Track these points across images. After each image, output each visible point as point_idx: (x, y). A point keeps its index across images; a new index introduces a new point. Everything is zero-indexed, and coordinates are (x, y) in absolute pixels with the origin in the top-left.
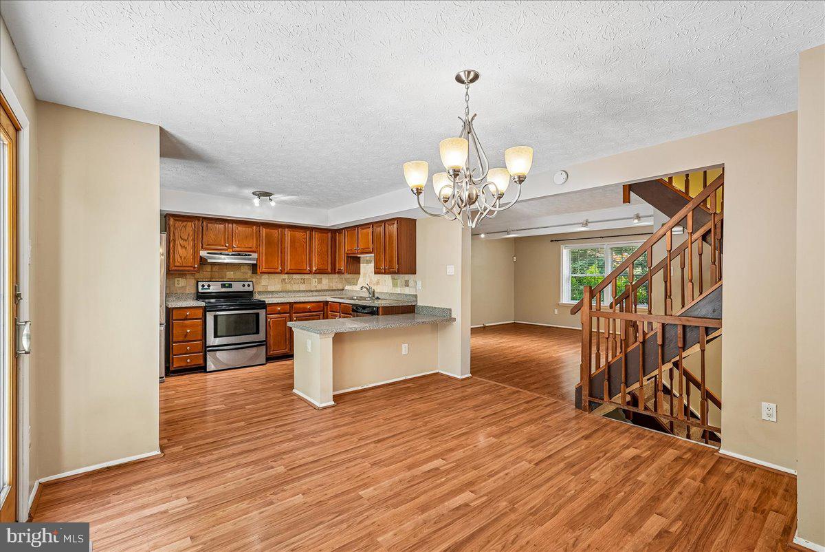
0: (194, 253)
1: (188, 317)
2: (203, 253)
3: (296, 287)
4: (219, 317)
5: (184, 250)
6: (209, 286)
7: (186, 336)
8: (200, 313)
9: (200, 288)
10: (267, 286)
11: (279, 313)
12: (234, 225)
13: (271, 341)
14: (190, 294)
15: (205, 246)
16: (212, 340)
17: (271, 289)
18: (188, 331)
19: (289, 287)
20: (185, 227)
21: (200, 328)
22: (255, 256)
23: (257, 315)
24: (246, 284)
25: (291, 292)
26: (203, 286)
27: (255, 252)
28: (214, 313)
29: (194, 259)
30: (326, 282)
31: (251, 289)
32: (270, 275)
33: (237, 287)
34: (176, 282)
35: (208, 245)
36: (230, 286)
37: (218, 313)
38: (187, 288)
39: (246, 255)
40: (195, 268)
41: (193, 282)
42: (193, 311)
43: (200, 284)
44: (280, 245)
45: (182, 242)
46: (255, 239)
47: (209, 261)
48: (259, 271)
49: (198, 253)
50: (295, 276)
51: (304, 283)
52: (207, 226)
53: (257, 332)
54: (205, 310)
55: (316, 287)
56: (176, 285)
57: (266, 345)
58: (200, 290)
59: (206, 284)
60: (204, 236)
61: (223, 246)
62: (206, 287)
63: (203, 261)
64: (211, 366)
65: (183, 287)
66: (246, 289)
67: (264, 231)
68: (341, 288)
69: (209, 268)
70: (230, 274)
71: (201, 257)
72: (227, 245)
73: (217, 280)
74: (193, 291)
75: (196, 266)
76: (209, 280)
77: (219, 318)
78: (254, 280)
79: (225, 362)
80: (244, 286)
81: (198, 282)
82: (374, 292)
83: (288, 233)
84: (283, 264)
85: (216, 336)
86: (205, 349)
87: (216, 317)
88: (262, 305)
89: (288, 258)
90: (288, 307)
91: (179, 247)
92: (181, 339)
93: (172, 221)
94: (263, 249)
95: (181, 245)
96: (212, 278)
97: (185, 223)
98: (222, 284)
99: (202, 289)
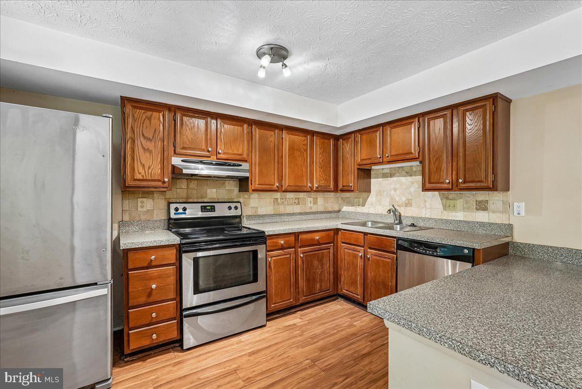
0: (163, 160)
1: (153, 264)
2: (176, 161)
3: (289, 209)
4: (201, 260)
5: (148, 154)
6: (185, 209)
7: (150, 294)
8: (172, 254)
9: (172, 211)
10: (257, 208)
11: (282, 248)
12: (219, 121)
13: (272, 291)
14: (160, 221)
15: (178, 150)
16: (190, 299)
17: (261, 211)
18: (154, 286)
19: (282, 209)
20: (150, 119)
21: (172, 280)
22: (245, 166)
23: (255, 253)
24: (233, 205)
25: (284, 215)
26: (177, 209)
27: (246, 161)
28: (193, 255)
29: (163, 169)
30: (323, 202)
31: (238, 213)
32: (261, 193)
33: (222, 211)
34: (139, 204)
35: (184, 148)
36: (213, 209)
37: (200, 254)
38: (155, 212)
39: (234, 165)
40: (164, 182)
41: (162, 204)
42: (161, 252)
43: (173, 206)
44: (276, 153)
45: (144, 142)
46: (246, 142)
47: (185, 171)
48: (251, 187)
49: (169, 160)
50: (290, 195)
51: (299, 203)
52: (182, 120)
53: (255, 280)
54: (181, 250)
55: (311, 208)
56: (140, 209)
57: (266, 296)
58: (173, 216)
59: (181, 207)
60: (178, 136)
61: (203, 150)
62: (181, 211)
63: (176, 173)
64: (189, 340)
65: (149, 211)
66: (233, 213)
67: (257, 132)
68: (337, 209)
69: (183, 184)
70: (212, 193)
71: (173, 167)
72: (210, 149)
73: (195, 201)
74: (163, 216)
75: (166, 180)
76: (184, 200)
77: (201, 262)
78: (241, 200)
79: (211, 330)
80: (230, 208)
81: (169, 203)
82: (400, 216)
83: (286, 136)
84: (281, 179)
85: (197, 290)
86: (181, 314)
87: (196, 260)
88: (260, 237)
89: (286, 171)
90: (292, 238)
91: (141, 150)
92: (142, 300)
93: (128, 109)
94: (256, 158)
95: (144, 148)
96: (188, 198)
97: (149, 113)
98: (202, 206)
99: (175, 214)
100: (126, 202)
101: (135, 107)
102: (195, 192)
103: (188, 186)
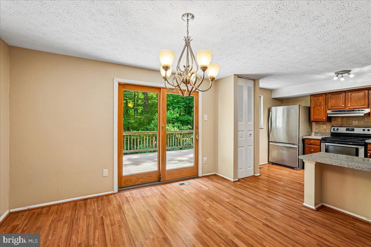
5: (318, 111)
6: (338, 129)
12: (349, 93)
15: (329, 108)
24: (367, 129)
26: (334, 129)
27: (367, 108)
29: (323, 115)
31: (369, 133)
34: (321, 127)
35: (332, 107)
36: (353, 130)
38: (327, 130)
40: (323, 120)
41: (330, 127)
42: (315, 141)
45: (317, 107)
46: (366, 100)
59: (336, 128)
60: (329, 103)
61: (341, 106)
62: (336, 130)
65: (324, 129)
66: (365, 132)
70: (355, 123)
72: (344, 106)
73: (346, 126)
75: (324, 118)
80: (364, 130)
93: (312, 97)
95: (317, 109)
96: (342, 125)
97: (318, 98)
98: (346, 129)
99: (333, 131)
100: (317, 126)
101: (314, 97)
102: (345, 122)
103: (342, 121)
